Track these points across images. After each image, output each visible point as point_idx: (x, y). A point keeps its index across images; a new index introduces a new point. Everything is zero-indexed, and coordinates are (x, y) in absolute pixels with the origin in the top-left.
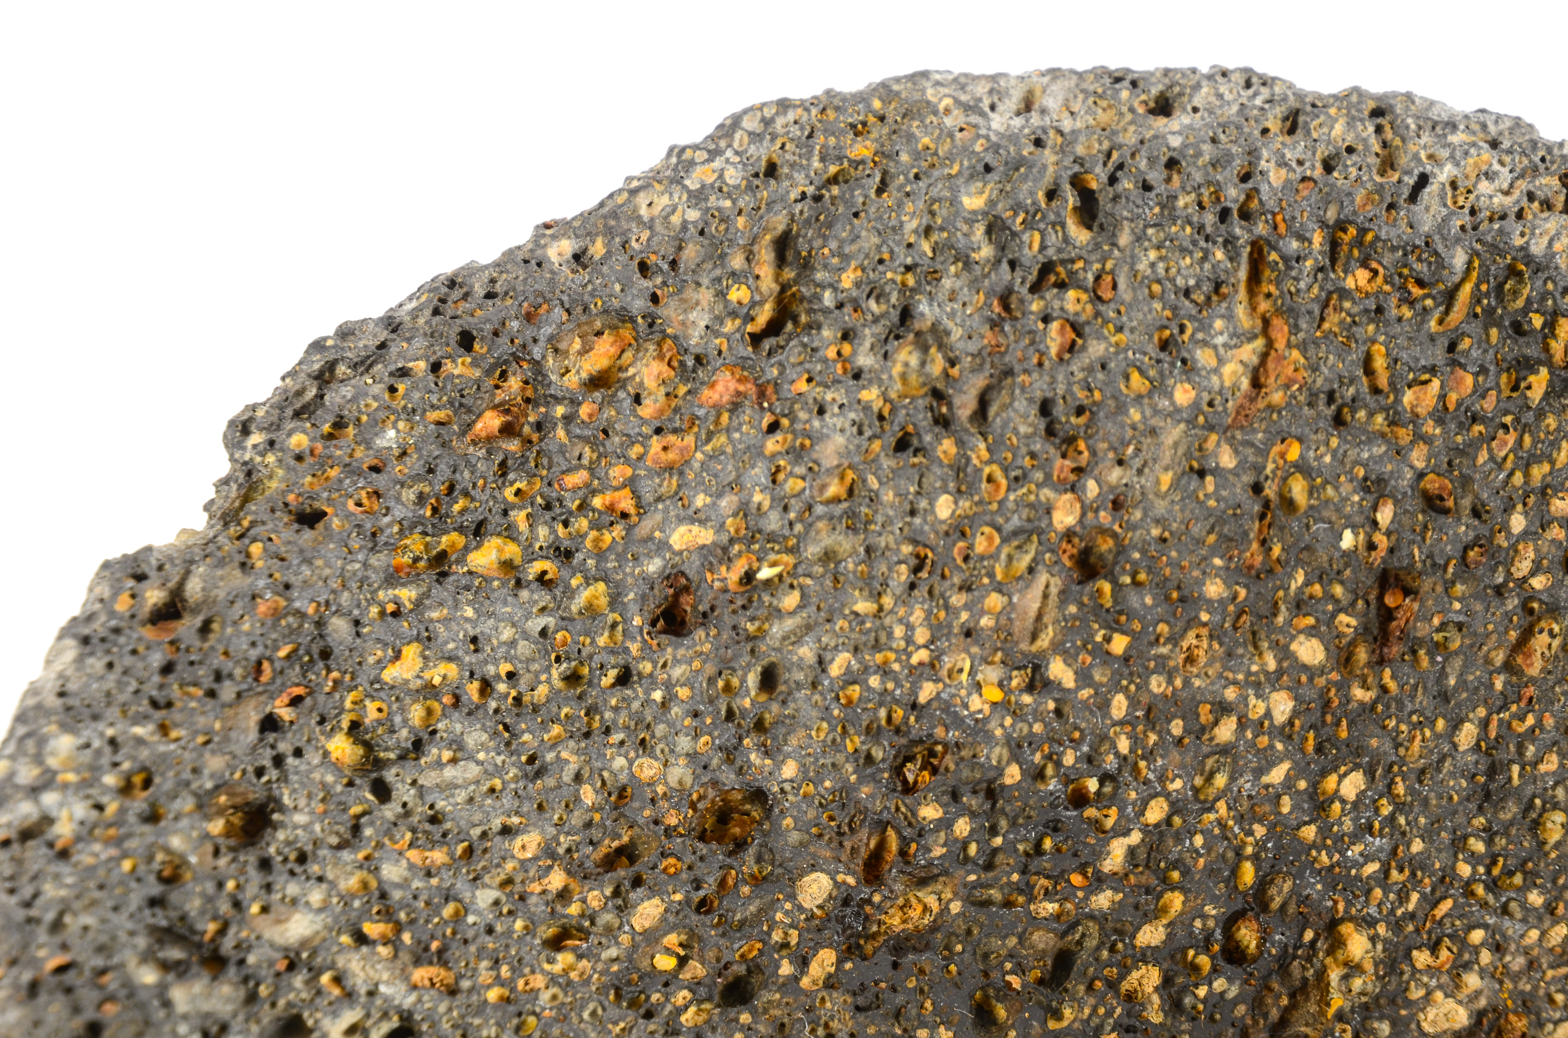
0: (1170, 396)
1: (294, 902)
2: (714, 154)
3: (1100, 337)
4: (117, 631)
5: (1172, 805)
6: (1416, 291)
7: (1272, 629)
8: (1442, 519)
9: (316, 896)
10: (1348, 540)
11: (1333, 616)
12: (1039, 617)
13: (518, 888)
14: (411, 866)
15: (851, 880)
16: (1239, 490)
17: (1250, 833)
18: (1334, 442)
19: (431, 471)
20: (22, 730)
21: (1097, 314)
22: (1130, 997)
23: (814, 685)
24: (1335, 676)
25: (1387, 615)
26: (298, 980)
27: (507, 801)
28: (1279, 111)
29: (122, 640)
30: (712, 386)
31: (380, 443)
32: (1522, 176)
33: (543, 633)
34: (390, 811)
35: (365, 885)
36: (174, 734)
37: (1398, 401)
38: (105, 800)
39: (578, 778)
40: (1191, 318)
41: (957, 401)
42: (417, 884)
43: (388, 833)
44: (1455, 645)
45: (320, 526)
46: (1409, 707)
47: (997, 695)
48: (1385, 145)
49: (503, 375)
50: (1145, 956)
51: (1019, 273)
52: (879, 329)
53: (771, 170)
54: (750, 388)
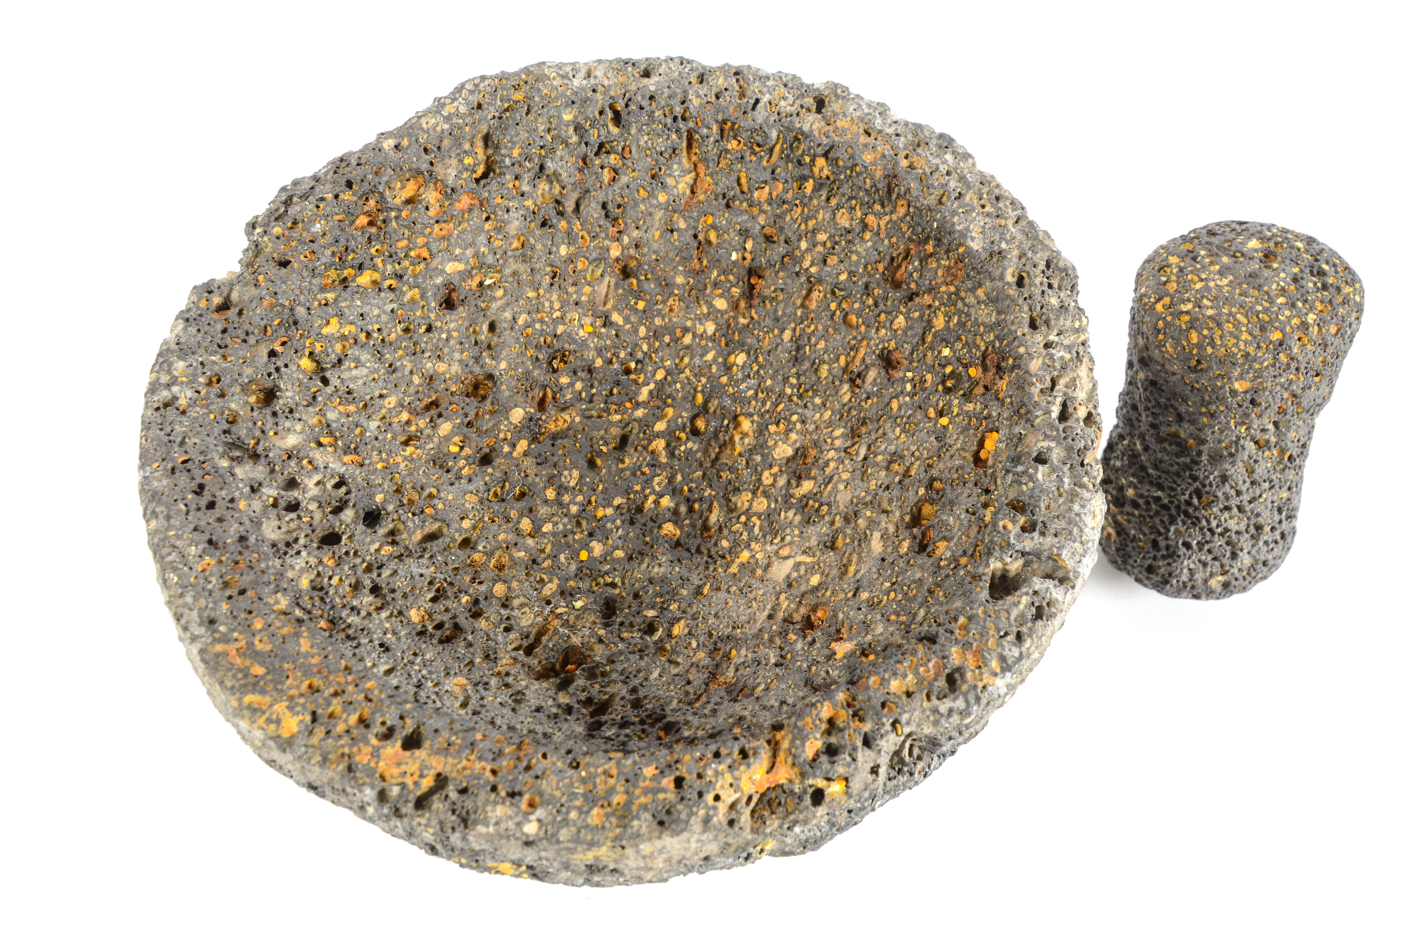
0: (657, 198)
1: (289, 430)
2: (454, 100)
3: (626, 174)
4: (201, 315)
5: (667, 371)
6: (757, 149)
7: (705, 295)
8: (773, 245)
9: (298, 427)
10: (734, 256)
11: (730, 289)
12: (607, 296)
13: (388, 420)
14: (340, 413)
15: (532, 411)
16: (688, 237)
17: (700, 381)
18: (727, 215)
19: (337, 241)
20: (161, 360)
21: (624, 164)
22: (653, 452)
23: (512, 329)
24: (732, 314)
25: (752, 287)
26: (293, 463)
27: (381, 383)
28: (695, 74)
29: (203, 319)
30: (460, 201)
31: (314, 230)
32: (798, 98)
33: (392, 311)
34: (329, 390)
35: (320, 422)
36: (229, 359)
37: (752, 196)
38: (200, 389)
39: (411, 372)
40: (664, 164)
41: (566, 204)
42: (343, 420)
43: (329, 399)
44: (781, 298)
45: (289, 267)
46: (763, 325)
47: (590, 329)
48: (740, 87)
49: (367, 199)
50: (658, 435)
51: (589, 147)
52: (531, 174)
53: (479, 106)
54: (476, 202)
